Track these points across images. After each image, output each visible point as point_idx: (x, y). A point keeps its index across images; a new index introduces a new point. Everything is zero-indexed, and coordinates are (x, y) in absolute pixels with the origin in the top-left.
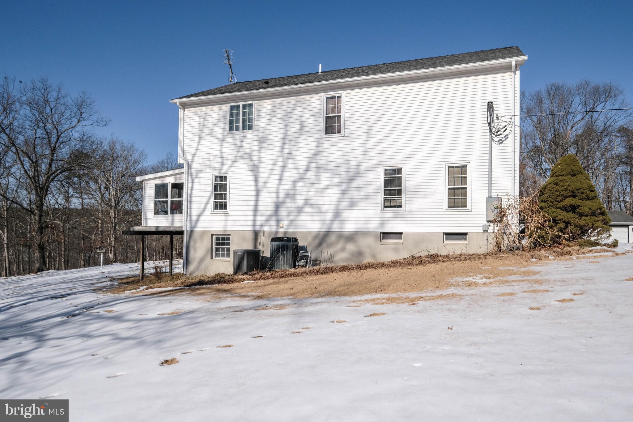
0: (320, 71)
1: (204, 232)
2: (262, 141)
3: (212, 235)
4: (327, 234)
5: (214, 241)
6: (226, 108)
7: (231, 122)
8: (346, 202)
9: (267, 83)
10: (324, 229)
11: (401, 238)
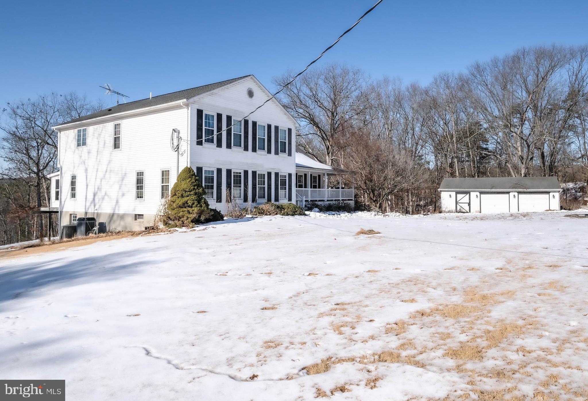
0: (151, 97)
1: (67, 212)
2: (89, 153)
3: (71, 215)
4: (113, 215)
5: (72, 218)
6: (76, 131)
7: (79, 140)
8: (120, 194)
9: (110, 110)
10: (112, 212)
11: (143, 218)
